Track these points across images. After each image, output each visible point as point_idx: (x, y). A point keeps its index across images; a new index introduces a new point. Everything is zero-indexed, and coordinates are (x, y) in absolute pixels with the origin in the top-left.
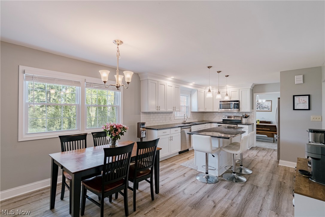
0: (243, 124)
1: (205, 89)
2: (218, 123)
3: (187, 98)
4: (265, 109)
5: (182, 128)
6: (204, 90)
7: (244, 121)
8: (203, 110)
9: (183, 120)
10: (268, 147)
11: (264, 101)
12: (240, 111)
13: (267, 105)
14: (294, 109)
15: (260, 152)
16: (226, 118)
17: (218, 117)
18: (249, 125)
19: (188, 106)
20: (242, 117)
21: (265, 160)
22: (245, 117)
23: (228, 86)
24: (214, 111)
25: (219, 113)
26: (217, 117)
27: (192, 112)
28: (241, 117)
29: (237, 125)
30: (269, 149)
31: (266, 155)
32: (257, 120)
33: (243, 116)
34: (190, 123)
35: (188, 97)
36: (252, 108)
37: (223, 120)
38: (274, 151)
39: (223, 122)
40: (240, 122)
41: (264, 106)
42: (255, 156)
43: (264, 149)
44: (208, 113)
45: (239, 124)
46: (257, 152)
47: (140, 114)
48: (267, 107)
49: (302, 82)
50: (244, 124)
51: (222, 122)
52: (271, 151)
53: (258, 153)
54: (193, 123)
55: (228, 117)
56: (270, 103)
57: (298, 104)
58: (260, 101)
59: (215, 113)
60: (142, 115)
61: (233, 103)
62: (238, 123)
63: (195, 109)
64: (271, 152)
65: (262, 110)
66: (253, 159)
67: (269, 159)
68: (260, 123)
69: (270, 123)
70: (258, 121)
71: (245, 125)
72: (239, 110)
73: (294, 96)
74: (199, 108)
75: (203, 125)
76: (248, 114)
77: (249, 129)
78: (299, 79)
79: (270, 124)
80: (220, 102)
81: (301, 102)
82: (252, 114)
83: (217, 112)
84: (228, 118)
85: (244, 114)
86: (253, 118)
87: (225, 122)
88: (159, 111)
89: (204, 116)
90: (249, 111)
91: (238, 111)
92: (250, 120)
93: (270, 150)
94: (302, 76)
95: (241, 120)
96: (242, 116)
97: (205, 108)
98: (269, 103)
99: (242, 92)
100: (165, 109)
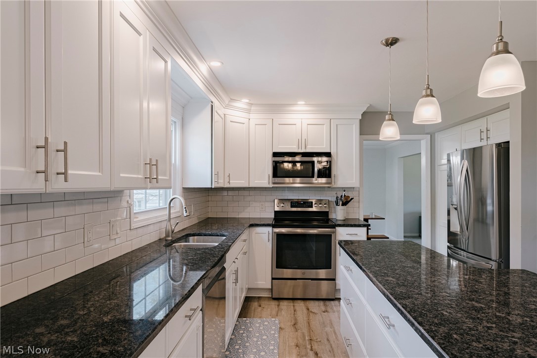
0: (352, 226)
7: (341, 213)
12: (333, 185)
16: (288, 208)
17: (259, 204)
20: (333, 204)
22: (343, 203)
23: (301, 106)
24: (251, 185)
26: (256, 204)
27: (187, 190)
28: (329, 201)
37: (277, 213)
45: (340, 226)
50: (355, 226)
61: (316, 159)
71: (359, 226)
72: (331, 183)
74: (217, 175)
80: (275, 155)
82: (356, 194)
84: (291, 206)
86: (357, 205)
89: (210, 204)
91: (330, 185)
92: (351, 210)
97: (227, 176)
99: (338, 126)
100: (100, 174)
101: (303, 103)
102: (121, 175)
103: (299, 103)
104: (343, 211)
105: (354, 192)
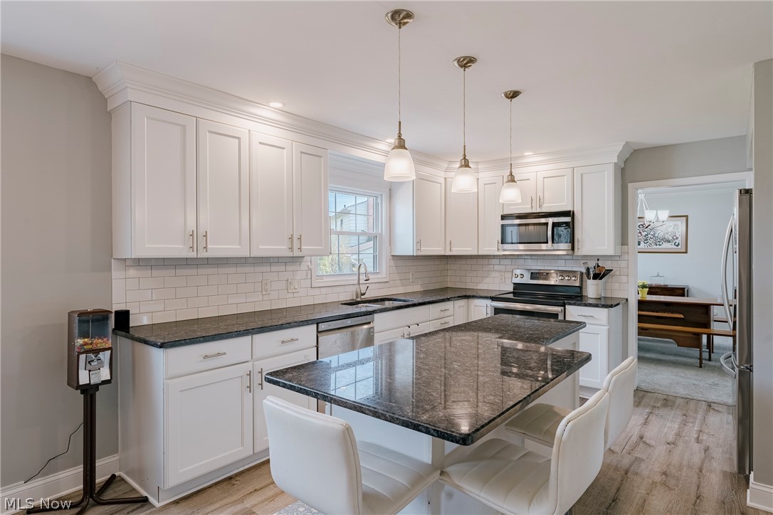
0: (586, 305)
1: (447, 170)
2: (493, 299)
3: (377, 204)
4: (666, 246)
5: (323, 327)
6: (442, 174)
7: (592, 289)
8: (438, 250)
9: (354, 289)
10: (682, 392)
11: (664, 215)
12: (577, 253)
13: (671, 229)
15: (653, 418)
16: (527, 280)
17: (496, 274)
18: (611, 306)
19: (381, 235)
20: (585, 276)
21: (680, 468)
22: (596, 277)
23: (530, 157)
24: (481, 253)
25: (504, 262)
26: (494, 274)
27: (396, 258)
28: (582, 274)
29: (564, 305)
30: (688, 400)
31: (678, 435)
32: (640, 282)
33: (588, 269)
34: (383, 300)
35: (379, 201)
36: (623, 240)
37: (517, 286)
38: (707, 411)
39: (513, 293)
40: (577, 297)
41: (660, 232)
42: (636, 445)
43: (668, 402)
44: (463, 262)
45: (570, 304)
46: (642, 420)
47: (109, 269)
48: (671, 238)
50: (590, 305)
51: (511, 296)
52: (696, 411)
53: (646, 423)
54: (395, 300)
55: (534, 276)
56: (681, 224)
58: (650, 216)
59: (486, 261)
60: (117, 274)
61: (550, 221)
62: (570, 297)
63: (406, 247)
64: (700, 416)
65: (654, 248)
66: (626, 462)
67: (697, 460)
68: (649, 293)
69: (681, 291)
70: (644, 286)
71: (596, 306)
72: (573, 249)
74: (419, 242)
75: (431, 306)
76: (607, 265)
77: (609, 323)
79: (683, 295)
80: (503, 217)
82: (623, 264)
83: (494, 257)
84: (532, 278)
85: (592, 264)
86: (624, 279)
87: (521, 292)
88: (203, 254)
89: (450, 273)
90: (611, 253)
91: (571, 252)
92: (616, 286)
93: (692, 405)
95: (581, 287)
96: (584, 271)
97: (448, 243)
98: (679, 223)
99: (584, 176)
100: (239, 247)
101: (532, 153)
102: (260, 247)
103: (525, 154)
104: (594, 286)
105: (619, 262)
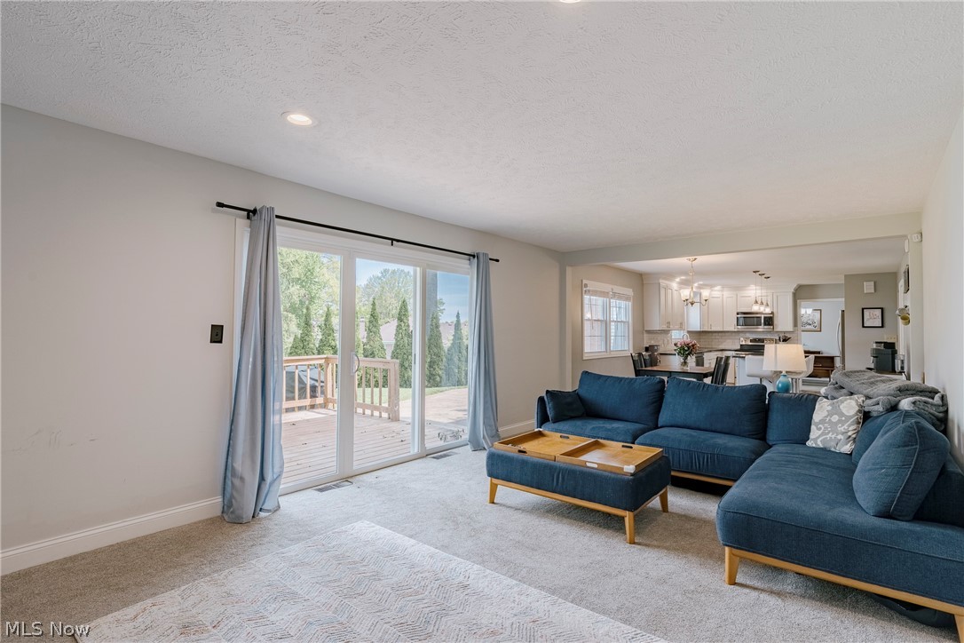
4: (808, 327)
12: (775, 330)
13: (811, 318)
14: (863, 327)
16: (748, 343)
22: (784, 341)
24: (726, 330)
25: (736, 334)
26: (731, 340)
27: (690, 332)
28: (776, 339)
33: (780, 337)
36: (795, 325)
37: (742, 345)
48: (811, 323)
49: (873, 291)
55: (751, 341)
57: (868, 319)
59: (727, 334)
60: (645, 335)
61: (763, 316)
63: (696, 327)
72: (773, 328)
73: (863, 309)
76: (789, 336)
78: (868, 287)
80: (738, 313)
81: (873, 318)
82: (796, 335)
83: (732, 332)
85: (781, 335)
86: (796, 342)
90: (791, 330)
91: (771, 330)
94: (872, 283)
